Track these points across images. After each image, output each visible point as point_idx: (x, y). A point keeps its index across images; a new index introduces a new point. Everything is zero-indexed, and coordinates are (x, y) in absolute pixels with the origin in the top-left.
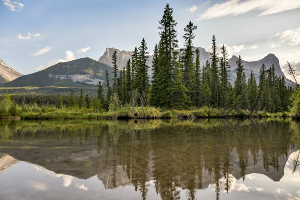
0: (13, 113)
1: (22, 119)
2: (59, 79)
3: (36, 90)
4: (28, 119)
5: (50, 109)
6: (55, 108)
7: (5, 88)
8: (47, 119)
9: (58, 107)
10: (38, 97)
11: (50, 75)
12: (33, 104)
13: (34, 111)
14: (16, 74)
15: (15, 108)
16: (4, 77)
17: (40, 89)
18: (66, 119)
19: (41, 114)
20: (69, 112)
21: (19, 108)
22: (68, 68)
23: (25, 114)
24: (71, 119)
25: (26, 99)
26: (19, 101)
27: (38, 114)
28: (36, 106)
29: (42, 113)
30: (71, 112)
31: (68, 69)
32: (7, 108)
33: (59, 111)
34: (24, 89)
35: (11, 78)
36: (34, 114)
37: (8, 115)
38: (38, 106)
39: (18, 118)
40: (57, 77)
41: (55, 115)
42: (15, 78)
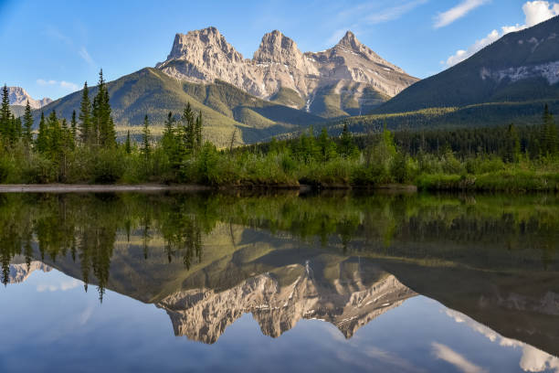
0: (400, 175)
1: (420, 190)
2: (507, 79)
3: (449, 117)
4: (433, 190)
5: (487, 163)
6: (499, 161)
7: (381, 116)
8: (481, 190)
9: (508, 159)
10: (454, 134)
11: (484, 73)
12: (443, 152)
13: (447, 169)
14: (402, 78)
15: (403, 164)
16: (376, 88)
17: (460, 112)
18: (531, 191)
19: (464, 178)
20: (539, 173)
21: (412, 164)
22: (533, 44)
23: (429, 178)
24: (546, 191)
25: (427, 140)
26: (411, 145)
27: (456, 177)
28: (451, 158)
29: (468, 175)
30: (547, 173)
31: (533, 49)
32: (388, 164)
33: (511, 170)
34: (420, 116)
35: (390, 90)
36: (448, 177)
37: (389, 182)
38: (457, 156)
39: (412, 188)
40: (502, 76)
41: (500, 180)
42: (400, 88)
